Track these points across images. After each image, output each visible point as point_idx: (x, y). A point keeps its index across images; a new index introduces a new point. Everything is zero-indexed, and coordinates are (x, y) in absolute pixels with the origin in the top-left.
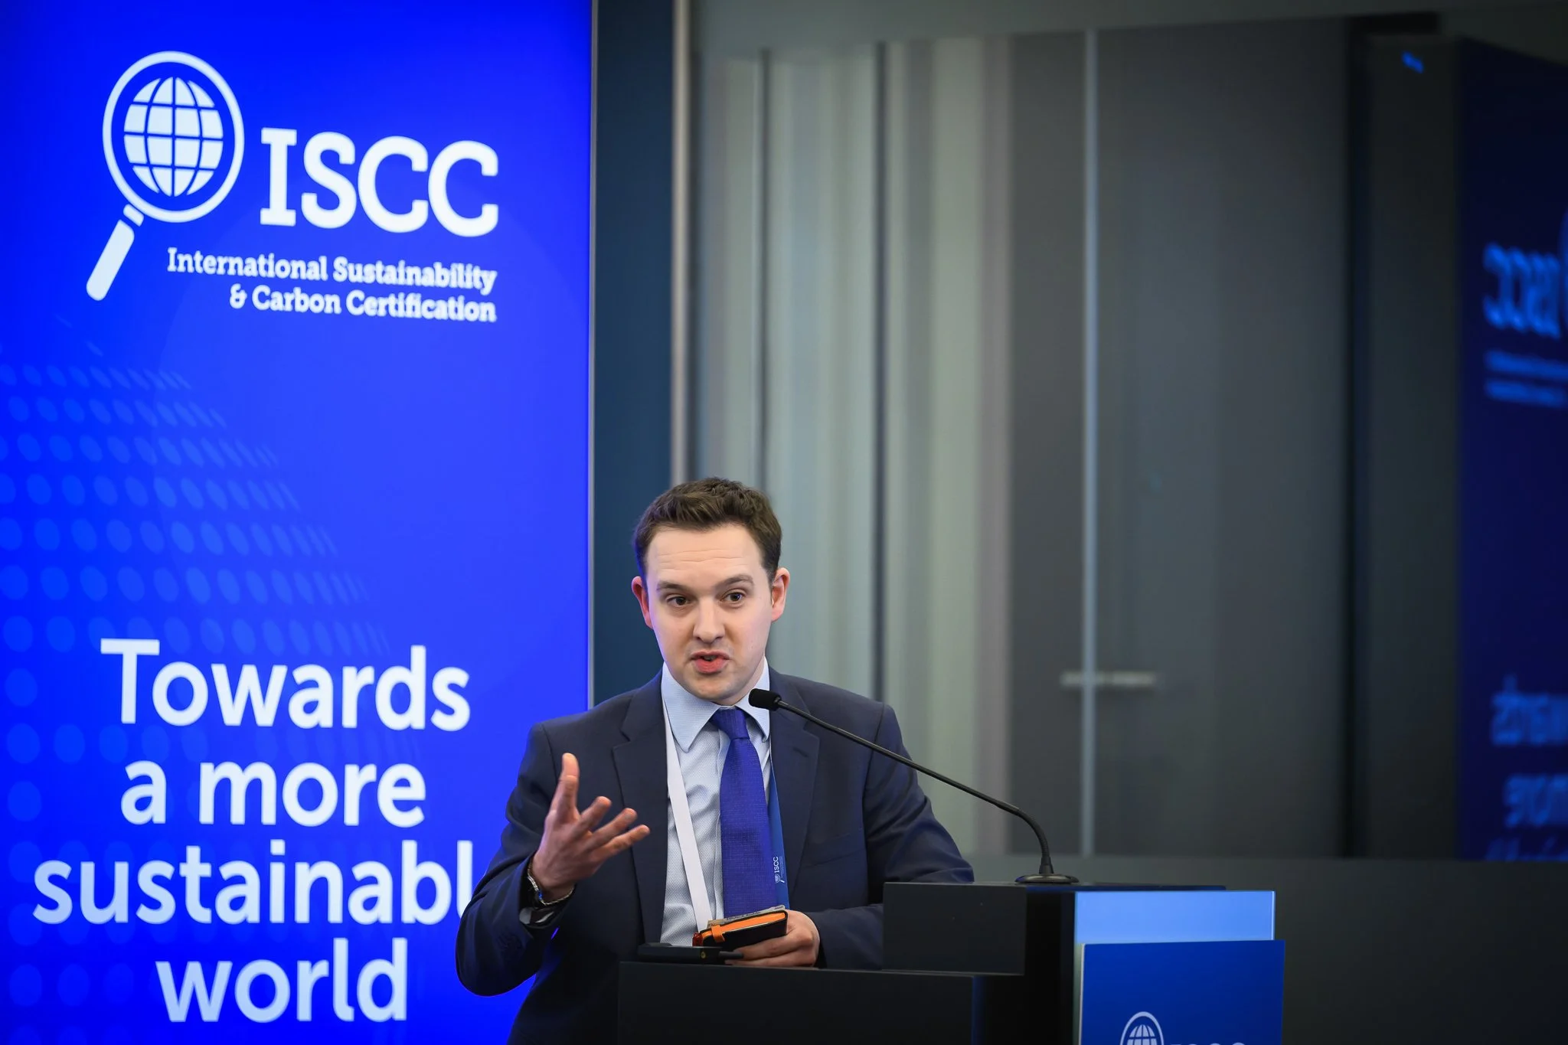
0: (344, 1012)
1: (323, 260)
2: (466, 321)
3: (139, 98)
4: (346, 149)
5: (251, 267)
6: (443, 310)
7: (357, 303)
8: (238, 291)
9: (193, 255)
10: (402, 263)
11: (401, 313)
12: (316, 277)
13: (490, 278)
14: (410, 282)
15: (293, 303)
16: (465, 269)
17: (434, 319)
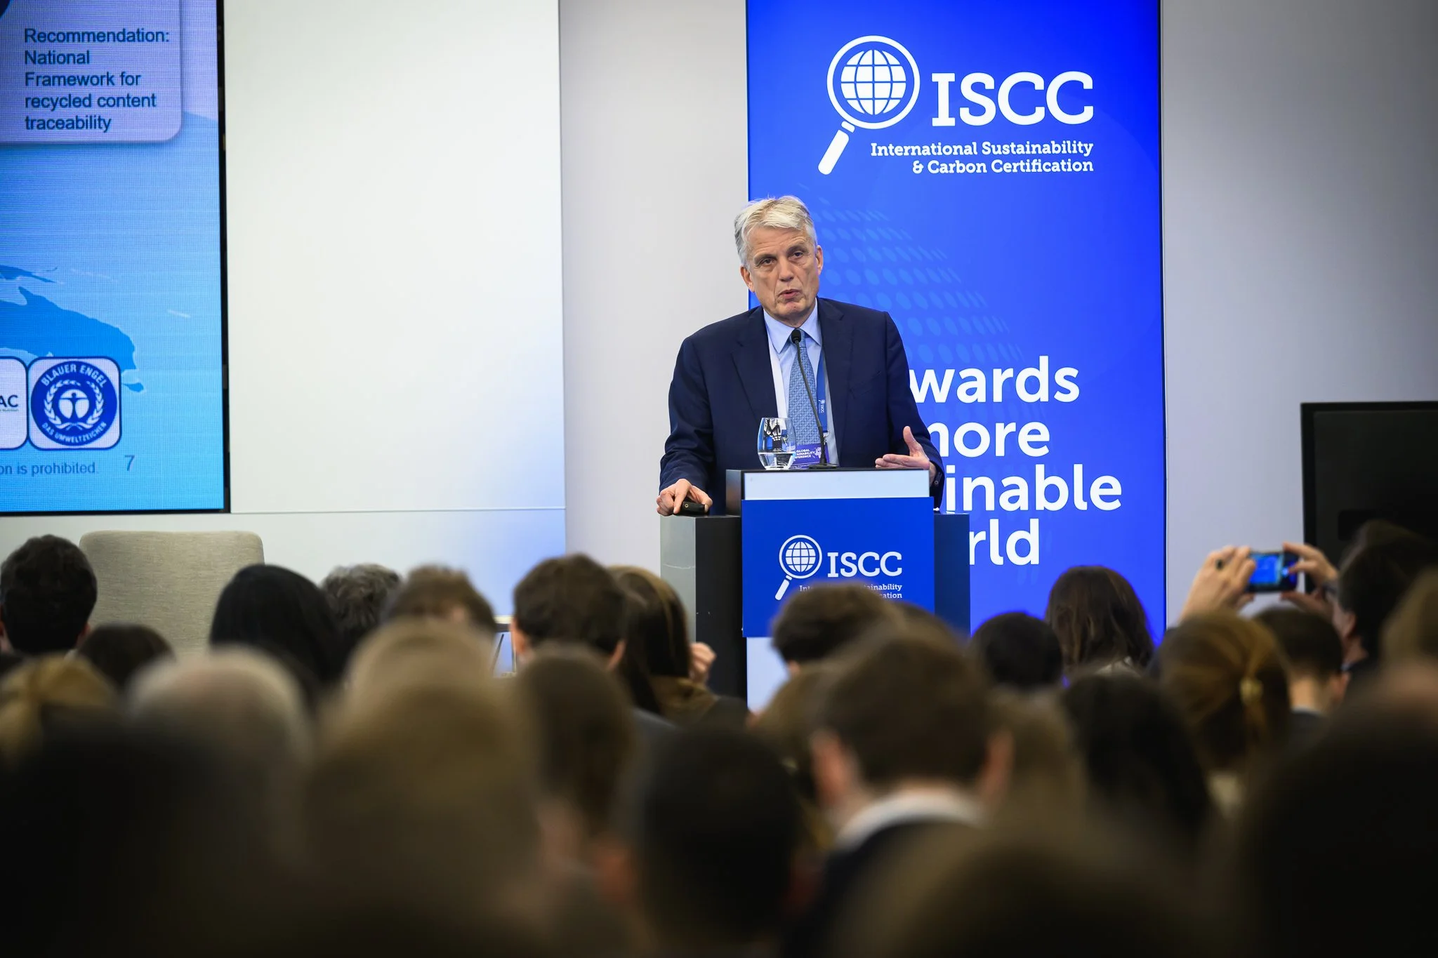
0: (997, 560)
1: (974, 144)
2: (1075, 172)
3: (849, 63)
4: (989, 82)
5: (926, 151)
6: (1056, 167)
7: (998, 166)
8: (918, 164)
9: (887, 146)
10: (1028, 142)
11: (1028, 170)
12: (971, 153)
13: (1089, 148)
14: (1034, 152)
15: (955, 169)
16: (1072, 143)
17: (1052, 173)
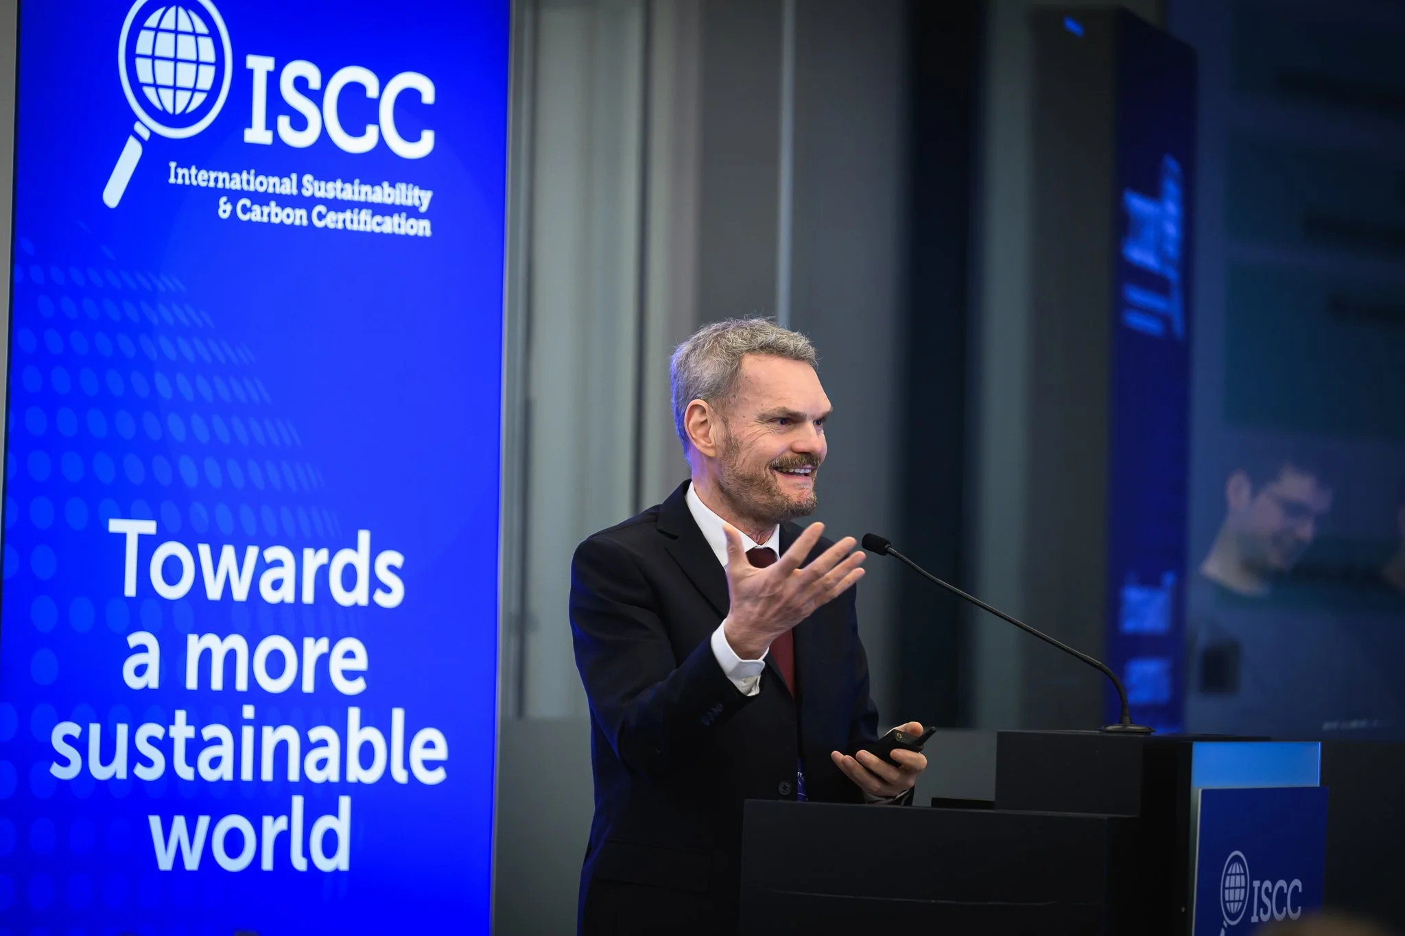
0: (299, 863)
1: (294, 176)
2: (407, 236)
3: (148, 23)
4: (313, 74)
5: (236, 182)
6: (390, 225)
7: (321, 217)
8: (225, 203)
9: (189, 169)
10: (357, 181)
11: (355, 227)
12: (288, 192)
13: (427, 197)
14: (363, 199)
15: (269, 215)
16: (407, 189)
17: (381, 233)
